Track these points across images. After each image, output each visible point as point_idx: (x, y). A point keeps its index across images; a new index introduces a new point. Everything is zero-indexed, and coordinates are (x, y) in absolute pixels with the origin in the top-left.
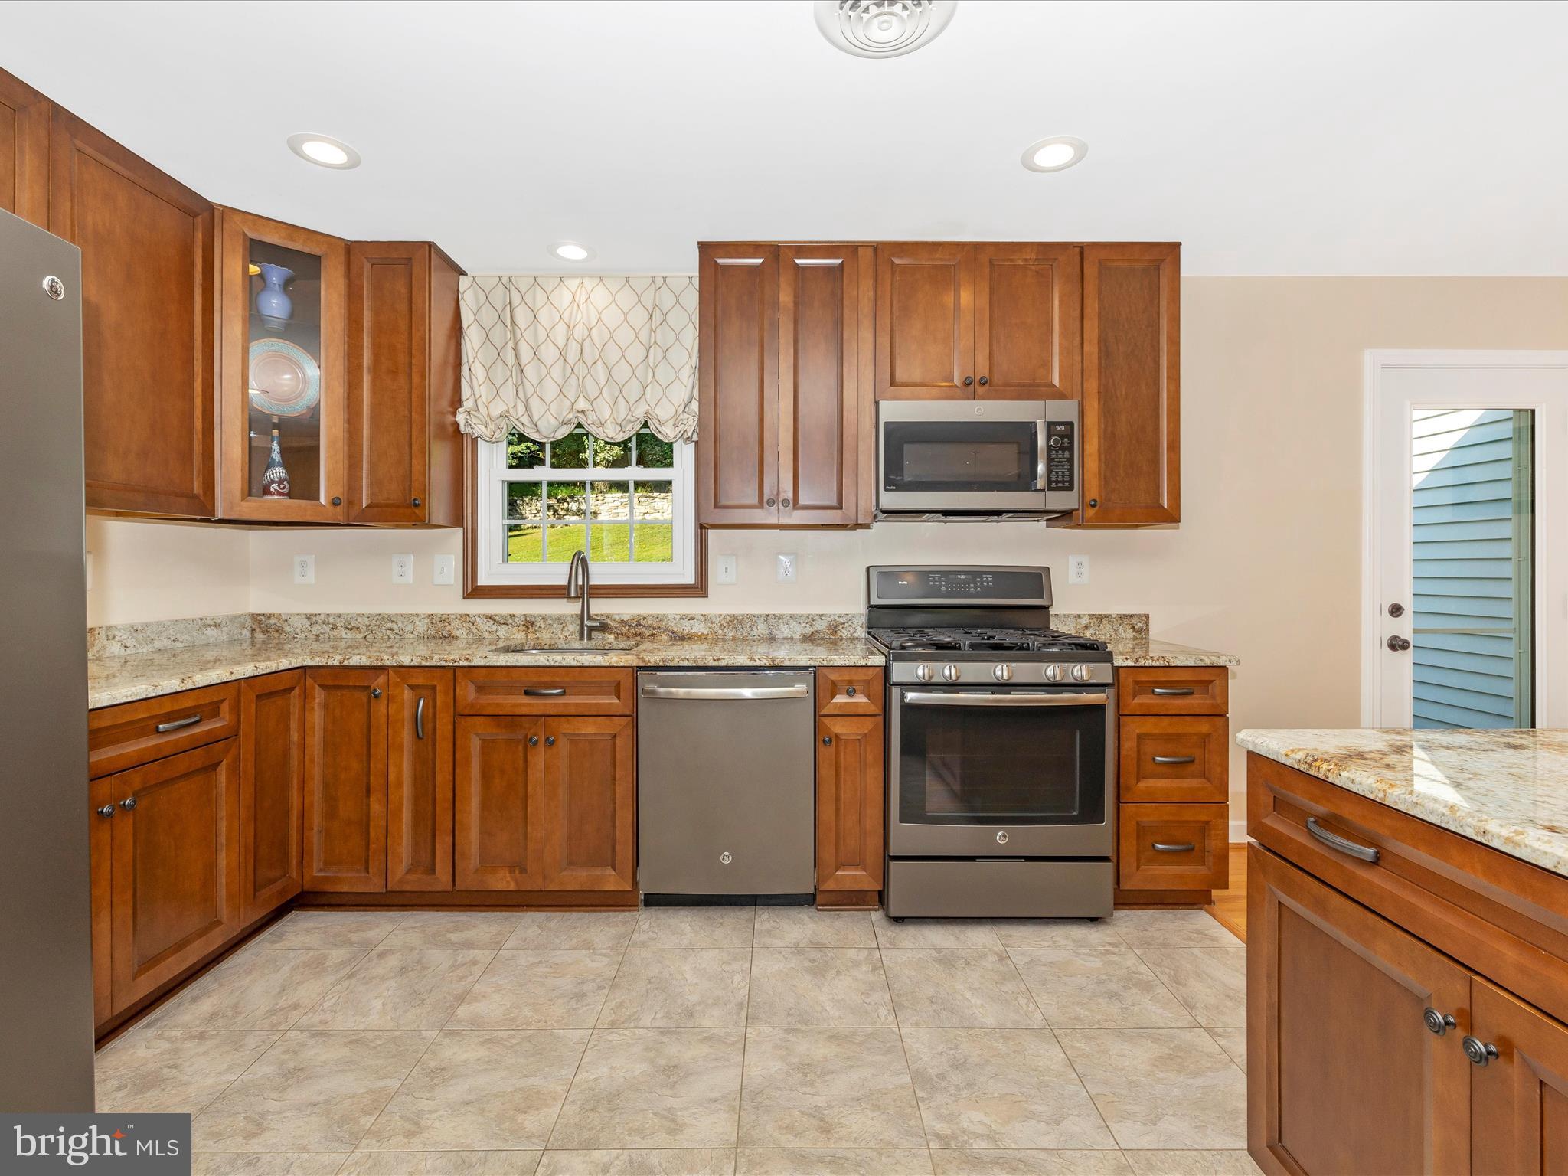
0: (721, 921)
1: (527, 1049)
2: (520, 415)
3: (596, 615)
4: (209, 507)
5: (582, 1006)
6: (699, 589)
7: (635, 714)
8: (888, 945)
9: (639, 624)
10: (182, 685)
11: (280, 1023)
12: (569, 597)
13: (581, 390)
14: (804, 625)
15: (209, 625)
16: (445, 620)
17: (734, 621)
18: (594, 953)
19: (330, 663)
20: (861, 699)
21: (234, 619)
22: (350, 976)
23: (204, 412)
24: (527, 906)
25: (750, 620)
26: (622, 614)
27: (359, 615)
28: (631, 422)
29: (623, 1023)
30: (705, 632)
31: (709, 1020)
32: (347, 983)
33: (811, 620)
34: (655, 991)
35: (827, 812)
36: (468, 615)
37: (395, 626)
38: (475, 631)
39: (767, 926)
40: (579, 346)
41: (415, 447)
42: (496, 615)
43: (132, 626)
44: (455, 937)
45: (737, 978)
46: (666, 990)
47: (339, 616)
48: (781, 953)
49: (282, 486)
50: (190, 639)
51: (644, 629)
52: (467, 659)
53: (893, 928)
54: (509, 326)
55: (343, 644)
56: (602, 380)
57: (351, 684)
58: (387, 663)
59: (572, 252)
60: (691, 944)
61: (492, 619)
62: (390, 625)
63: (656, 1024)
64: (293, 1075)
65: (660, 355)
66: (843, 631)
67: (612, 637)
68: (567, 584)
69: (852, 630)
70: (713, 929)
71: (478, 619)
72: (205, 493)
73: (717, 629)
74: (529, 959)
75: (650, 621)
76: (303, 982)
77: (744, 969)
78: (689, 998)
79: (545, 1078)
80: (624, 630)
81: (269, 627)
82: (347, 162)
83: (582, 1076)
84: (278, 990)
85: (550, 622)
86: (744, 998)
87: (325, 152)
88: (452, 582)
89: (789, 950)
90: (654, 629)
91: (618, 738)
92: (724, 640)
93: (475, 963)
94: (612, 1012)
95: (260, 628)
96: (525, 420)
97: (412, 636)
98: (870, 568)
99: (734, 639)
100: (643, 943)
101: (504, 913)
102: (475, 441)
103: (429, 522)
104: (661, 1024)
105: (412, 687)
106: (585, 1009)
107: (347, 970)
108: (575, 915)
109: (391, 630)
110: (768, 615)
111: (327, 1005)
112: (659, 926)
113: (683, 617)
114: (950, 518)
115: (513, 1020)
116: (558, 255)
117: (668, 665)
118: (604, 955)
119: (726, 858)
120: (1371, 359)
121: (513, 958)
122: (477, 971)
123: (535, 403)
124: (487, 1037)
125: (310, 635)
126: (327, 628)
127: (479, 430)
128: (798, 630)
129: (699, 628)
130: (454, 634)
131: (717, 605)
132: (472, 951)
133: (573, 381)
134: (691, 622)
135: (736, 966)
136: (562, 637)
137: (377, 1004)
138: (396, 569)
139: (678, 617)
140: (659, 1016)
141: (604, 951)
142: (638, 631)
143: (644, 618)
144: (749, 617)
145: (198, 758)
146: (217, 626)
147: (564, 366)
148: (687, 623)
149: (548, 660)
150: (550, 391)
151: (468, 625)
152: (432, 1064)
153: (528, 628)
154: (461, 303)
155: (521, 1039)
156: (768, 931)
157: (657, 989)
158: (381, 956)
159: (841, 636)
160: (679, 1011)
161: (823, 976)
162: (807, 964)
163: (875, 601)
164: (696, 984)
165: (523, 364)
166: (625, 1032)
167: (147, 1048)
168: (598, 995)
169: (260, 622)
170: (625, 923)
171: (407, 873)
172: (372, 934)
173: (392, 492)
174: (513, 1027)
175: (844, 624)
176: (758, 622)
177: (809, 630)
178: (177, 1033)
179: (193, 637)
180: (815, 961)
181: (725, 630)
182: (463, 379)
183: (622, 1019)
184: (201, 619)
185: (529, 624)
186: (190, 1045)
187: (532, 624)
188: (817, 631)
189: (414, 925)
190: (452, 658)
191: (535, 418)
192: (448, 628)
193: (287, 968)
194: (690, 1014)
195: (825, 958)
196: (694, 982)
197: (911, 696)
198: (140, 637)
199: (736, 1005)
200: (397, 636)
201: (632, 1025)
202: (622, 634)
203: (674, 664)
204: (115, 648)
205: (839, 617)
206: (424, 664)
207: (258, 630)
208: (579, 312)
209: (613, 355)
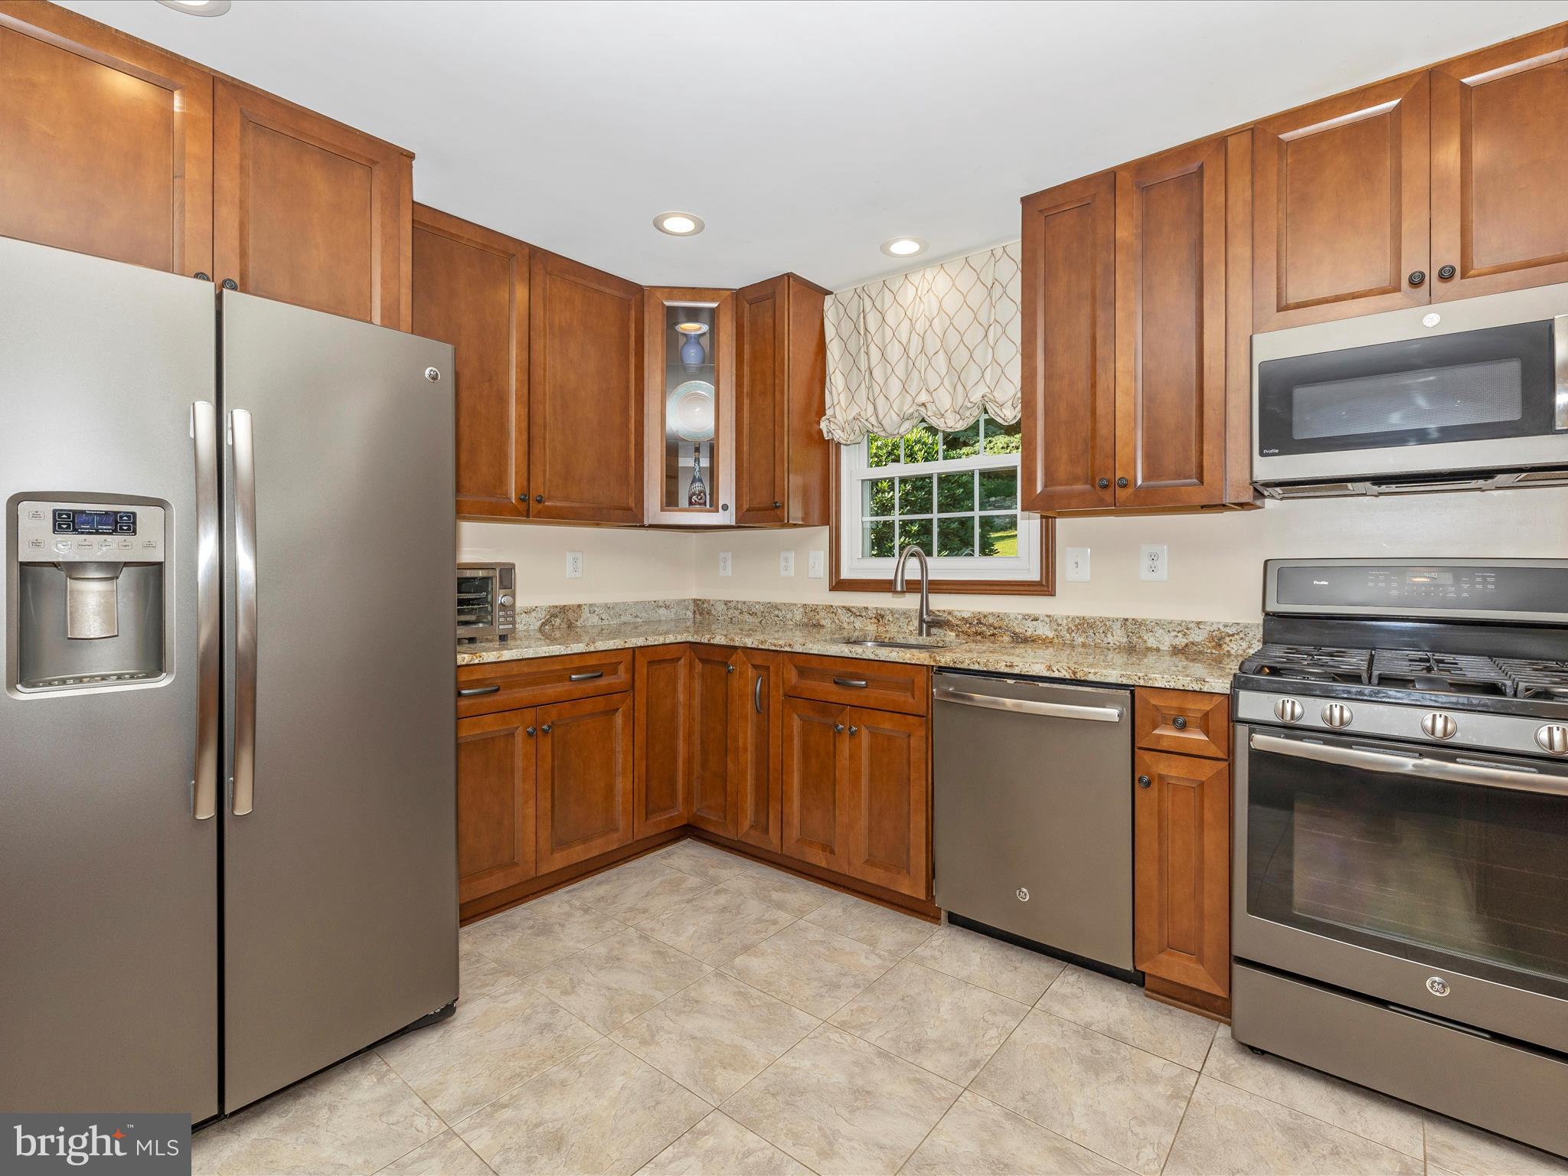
0: (1018, 965)
1: (762, 1014)
2: (869, 415)
3: (939, 611)
4: (640, 517)
5: (830, 996)
6: (1044, 586)
7: (930, 716)
8: (1217, 1075)
9: (980, 622)
10: (586, 648)
11: (628, 920)
12: (895, 592)
13: (923, 383)
14: (1175, 633)
15: (661, 607)
16: (815, 610)
17: (1084, 625)
18: (873, 952)
19: (702, 641)
20: (1196, 736)
21: (680, 602)
22: (688, 901)
23: (636, 445)
24: (844, 887)
25: (1104, 625)
26: (963, 611)
27: (757, 603)
28: (969, 409)
29: (853, 1028)
30: (1051, 636)
31: (934, 1063)
32: (683, 905)
33: (1184, 628)
34: (902, 1011)
35: (1148, 872)
36: (832, 606)
37: (780, 614)
38: (837, 621)
39: (1067, 990)
40: (921, 339)
41: (777, 457)
42: (853, 607)
43: (606, 604)
44: (775, 896)
45: (993, 1032)
46: (911, 1014)
47: (744, 603)
48: (1062, 1026)
49: (699, 497)
50: (647, 616)
51: (984, 628)
52: (790, 645)
53: (1240, 1057)
54: (862, 332)
55: (747, 627)
56: (943, 372)
57: (716, 659)
58: (737, 644)
59: (905, 247)
60: (969, 977)
61: (850, 611)
62: (776, 612)
63: (879, 1043)
64: (613, 961)
65: (999, 330)
66: (1232, 645)
67: (953, 634)
68: (893, 578)
69: (1245, 645)
70: (1003, 970)
71: (839, 610)
72: (636, 506)
73: (1064, 633)
74: (816, 935)
75: (991, 620)
76: (660, 894)
77: (1007, 1026)
78: (929, 1031)
79: (758, 1046)
80: (965, 628)
81: (703, 609)
82: (695, 228)
83: (788, 1060)
84: (644, 894)
85: (896, 616)
86: (984, 1057)
87: (679, 224)
88: (822, 576)
89: (1075, 1027)
90: (995, 628)
91: (911, 737)
92: (1073, 647)
93: (775, 922)
94: (850, 1013)
95: (698, 610)
96: (873, 420)
97: (792, 623)
98: (1269, 563)
99: (1084, 645)
100: (923, 958)
101: (825, 887)
102: (838, 445)
103: (788, 521)
104: (885, 1045)
105: (755, 666)
106: (830, 999)
107: (690, 896)
108: (880, 909)
109: (778, 616)
110: (1126, 620)
111: (663, 917)
112: (949, 947)
113: (1026, 617)
114: (1384, 488)
115: (769, 984)
116: (892, 253)
117: (959, 666)
118: (880, 956)
119: (1024, 895)
121: (805, 930)
122: (773, 929)
123: (881, 402)
124: (742, 990)
125: (727, 618)
126: (737, 612)
127: (838, 435)
128: (1166, 641)
129: (1044, 631)
130: (821, 623)
131: (1062, 606)
132: (780, 911)
133: (915, 375)
134: (1035, 623)
135: (1000, 1019)
136: (907, 631)
137: (691, 929)
138: (783, 564)
139: (1020, 617)
140: (889, 1036)
141: (882, 953)
142: (979, 630)
143: (985, 616)
144: (1103, 621)
145: (600, 704)
146: (667, 607)
147: (907, 362)
148: (1029, 623)
149: (851, 652)
150: (895, 387)
151: (830, 615)
152: (693, 994)
153: (879, 621)
154: (826, 320)
155: (764, 1003)
156: (1064, 997)
157: (905, 1008)
158: (717, 892)
159: (1228, 651)
160: (910, 1040)
161: (1097, 1075)
162: (1086, 1052)
163: (1273, 607)
164: (946, 1020)
165: (872, 366)
166: (849, 1038)
167: (559, 907)
168: (850, 992)
169: (698, 605)
170: (920, 932)
171: (750, 829)
172: (725, 873)
173: (763, 498)
174: (765, 990)
175: (1233, 635)
176: (1114, 627)
177: (1181, 641)
178: (577, 903)
179: (649, 614)
180: (1098, 1052)
181: (1073, 634)
182: (826, 390)
183: (854, 1024)
184: (655, 602)
185: (879, 617)
186: (578, 914)
187: (882, 617)
188: (1193, 643)
189: (754, 875)
190: (780, 643)
191: (881, 416)
192: (817, 617)
193: (658, 881)
194: (918, 1048)
195: (1114, 1055)
196: (945, 1017)
197: (1263, 741)
198: (612, 613)
199: (970, 1061)
200: (782, 622)
201: (858, 1033)
202: (963, 632)
203: (964, 666)
204: (595, 620)
205: (1226, 626)
206: (761, 647)
207: (697, 612)
208: (922, 304)
209: (953, 339)
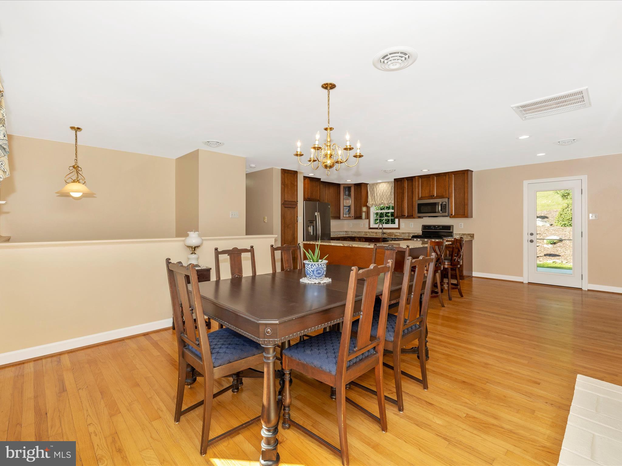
2: (374, 203)
3: (385, 232)
4: (340, 218)
6: (399, 228)
12: (379, 229)
13: (382, 199)
14: (413, 234)
16: (367, 231)
17: (403, 233)
23: (339, 207)
26: (388, 232)
27: (357, 231)
28: (388, 204)
40: (382, 193)
43: (334, 231)
47: (354, 231)
50: (339, 233)
54: (373, 191)
61: (372, 232)
62: (360, 233)
68: (378, 227)
71: (370, 231)
72: (339, 216)
73: (401, 234)
75: (392, 233)
80: (388, 234)
85: (379, 233)
88: (367, 227)
102: (370, 207)
103: (362, 219)
110: (408, 232)
113: (396, 232)
116: (377, 181)
120: (525, 183)
123: (376, 201)
125: (351, 234)
129: (398, 234)
130: (368, 233)
131: (401, 231)
136: (380, 235)
142: (390, 234)
144: (406, 233)
146: (342, 232)
147: (380, 196)
150: (378, 199)
154: (368, 189)
165: (375, 196)
169: (346, 232)
173: (358, 215)
182: (368, 199)
185: (376, 233)
191: (376, 204)
198: (334, 233)
208: (381, 188)
